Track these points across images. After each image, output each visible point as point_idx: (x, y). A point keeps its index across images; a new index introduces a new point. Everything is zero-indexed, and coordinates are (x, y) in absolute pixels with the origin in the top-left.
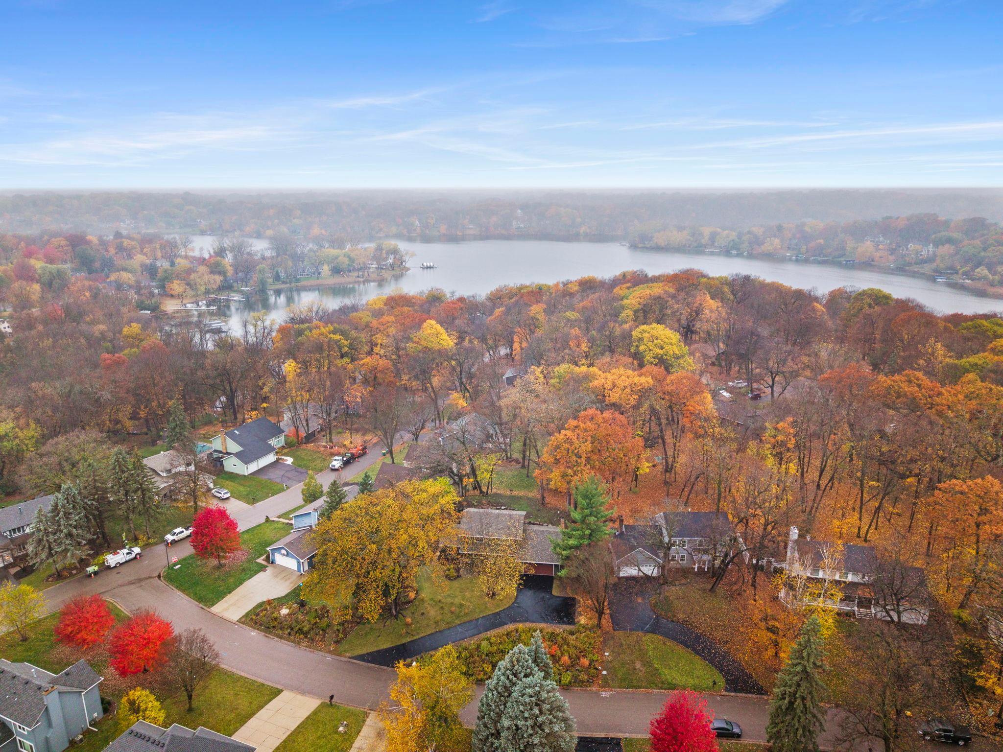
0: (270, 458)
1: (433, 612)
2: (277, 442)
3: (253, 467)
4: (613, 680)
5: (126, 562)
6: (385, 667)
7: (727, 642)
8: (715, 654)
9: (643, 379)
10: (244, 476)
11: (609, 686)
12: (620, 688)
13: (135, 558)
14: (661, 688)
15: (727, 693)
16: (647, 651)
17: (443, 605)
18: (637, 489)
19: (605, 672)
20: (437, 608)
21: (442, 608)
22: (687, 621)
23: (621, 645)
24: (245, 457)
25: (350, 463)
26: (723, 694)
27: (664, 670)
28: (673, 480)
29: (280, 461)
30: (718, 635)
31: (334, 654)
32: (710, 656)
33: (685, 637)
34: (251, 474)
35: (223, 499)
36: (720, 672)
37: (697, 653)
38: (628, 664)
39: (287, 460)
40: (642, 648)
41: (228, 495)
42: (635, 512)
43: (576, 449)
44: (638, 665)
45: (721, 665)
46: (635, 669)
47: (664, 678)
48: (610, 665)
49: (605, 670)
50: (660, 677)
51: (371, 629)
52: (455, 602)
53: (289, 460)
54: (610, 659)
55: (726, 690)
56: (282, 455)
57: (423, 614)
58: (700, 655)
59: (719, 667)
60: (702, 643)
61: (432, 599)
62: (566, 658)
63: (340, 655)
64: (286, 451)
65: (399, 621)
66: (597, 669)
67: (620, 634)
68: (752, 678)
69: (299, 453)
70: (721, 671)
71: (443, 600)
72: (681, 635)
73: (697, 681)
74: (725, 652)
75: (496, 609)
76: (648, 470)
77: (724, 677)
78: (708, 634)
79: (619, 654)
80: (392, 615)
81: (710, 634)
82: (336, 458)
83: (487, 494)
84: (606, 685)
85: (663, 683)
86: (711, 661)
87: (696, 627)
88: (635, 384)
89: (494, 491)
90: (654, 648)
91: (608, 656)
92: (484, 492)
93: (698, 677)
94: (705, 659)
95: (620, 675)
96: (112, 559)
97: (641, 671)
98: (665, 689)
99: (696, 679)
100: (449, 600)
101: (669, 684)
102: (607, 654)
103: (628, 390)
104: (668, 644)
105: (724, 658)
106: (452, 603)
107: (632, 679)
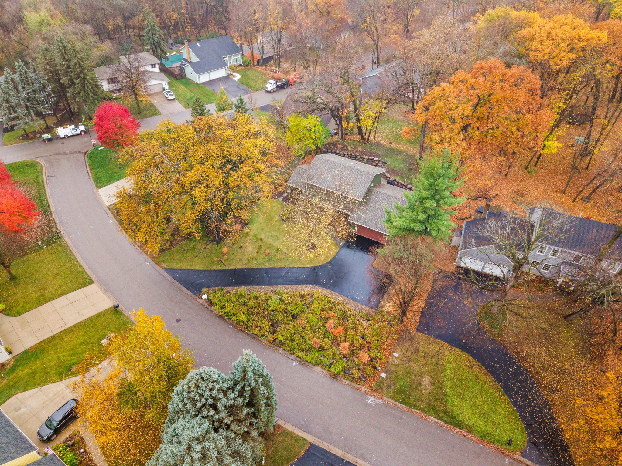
0: (221, 73)
1: (250, 249)
2: (235, 60)
3: (204, 78)
4: (389, 387)
5: (73, 136)
6: (185, 289)
7: (555, 391)
8: (531, 401)
9: (594, 34)
10: (197, 84)
11: (381, 392)
12: (393, 399)
13: (80, 134)
14: (441, 419)
15: (522, 459)
16: (445, 369)
17: (262, 244)
18: (535, 168)
19: (383, 375)
20: (257, 245)
21: (260, 247)
22: (514, 347)
23: (417, 351)
24: (199, 69)
25: (284, 88)
26: (516, 456)
27: (454, 398)
28: (585, 166)
29: (230, 77)
30: (548, 377)
31: (154, 261)
32: (522, 401)
33: (500, 366)
34: (202, 83)
35: (169, 100)
36: (526, 429)
37: (508, 391)
38: (415, 375)
39: (236, 76)
40: (440, 362)
41: (173, 97)
42: (518, 195)
43: (450, 109)
44: (426, 381)
45: (534, 419)
46: (420, 384)
47: (449, 407)
48: (393, 368)
49: (386, 373)
50: (445, 405)
51: (194, 248)
52: (274, 245)
53: (237, 77)
54: (397, 361)
55: (522, 454)
56: (234, 72)
57: (241, 247)
58: (510, 397)
59: (528, 421)
60: (521, 381)
61: (255, 236)
62: (347, 344)
63: (158, 264)
64: (240, 68)
65: (218, 248)
66: (375, 368)
67: (422, 338)
68: (566, 451)
69: (248, 72)
70: (529, 426)
71: (265, 240)
72: (497, 362)
73: (489, 428)
74: (546, 403)
75: (308, 263)
76: (555, 151)
77: (528, 435)
78: (534, 372)
79: (410, 361)
80: (215, 240)
81: (537, 373)
82: (271, 81)
83: (368, 141)
84: (378, 389)
85: (446, 413)
86: (521, 410)
87: (524, 357)
88: (580, 37)
89: (378, 139)
90: (455, 368)
91: (396, 358)
92: (365, 139)
93: (494, 424)
94: (515, 403)
95: (399, 384)
96: (62, 132)
97: (426, 389)
98: (445, 422)
99: (490, 424)
100: (270, 241)
101: (453, 417)
102: (396, 355)
103: (563, 45)
104: (475, 369)
105: (540, 412)
106: (271, 245)
107: (410, 395)
